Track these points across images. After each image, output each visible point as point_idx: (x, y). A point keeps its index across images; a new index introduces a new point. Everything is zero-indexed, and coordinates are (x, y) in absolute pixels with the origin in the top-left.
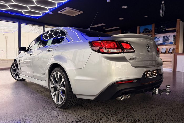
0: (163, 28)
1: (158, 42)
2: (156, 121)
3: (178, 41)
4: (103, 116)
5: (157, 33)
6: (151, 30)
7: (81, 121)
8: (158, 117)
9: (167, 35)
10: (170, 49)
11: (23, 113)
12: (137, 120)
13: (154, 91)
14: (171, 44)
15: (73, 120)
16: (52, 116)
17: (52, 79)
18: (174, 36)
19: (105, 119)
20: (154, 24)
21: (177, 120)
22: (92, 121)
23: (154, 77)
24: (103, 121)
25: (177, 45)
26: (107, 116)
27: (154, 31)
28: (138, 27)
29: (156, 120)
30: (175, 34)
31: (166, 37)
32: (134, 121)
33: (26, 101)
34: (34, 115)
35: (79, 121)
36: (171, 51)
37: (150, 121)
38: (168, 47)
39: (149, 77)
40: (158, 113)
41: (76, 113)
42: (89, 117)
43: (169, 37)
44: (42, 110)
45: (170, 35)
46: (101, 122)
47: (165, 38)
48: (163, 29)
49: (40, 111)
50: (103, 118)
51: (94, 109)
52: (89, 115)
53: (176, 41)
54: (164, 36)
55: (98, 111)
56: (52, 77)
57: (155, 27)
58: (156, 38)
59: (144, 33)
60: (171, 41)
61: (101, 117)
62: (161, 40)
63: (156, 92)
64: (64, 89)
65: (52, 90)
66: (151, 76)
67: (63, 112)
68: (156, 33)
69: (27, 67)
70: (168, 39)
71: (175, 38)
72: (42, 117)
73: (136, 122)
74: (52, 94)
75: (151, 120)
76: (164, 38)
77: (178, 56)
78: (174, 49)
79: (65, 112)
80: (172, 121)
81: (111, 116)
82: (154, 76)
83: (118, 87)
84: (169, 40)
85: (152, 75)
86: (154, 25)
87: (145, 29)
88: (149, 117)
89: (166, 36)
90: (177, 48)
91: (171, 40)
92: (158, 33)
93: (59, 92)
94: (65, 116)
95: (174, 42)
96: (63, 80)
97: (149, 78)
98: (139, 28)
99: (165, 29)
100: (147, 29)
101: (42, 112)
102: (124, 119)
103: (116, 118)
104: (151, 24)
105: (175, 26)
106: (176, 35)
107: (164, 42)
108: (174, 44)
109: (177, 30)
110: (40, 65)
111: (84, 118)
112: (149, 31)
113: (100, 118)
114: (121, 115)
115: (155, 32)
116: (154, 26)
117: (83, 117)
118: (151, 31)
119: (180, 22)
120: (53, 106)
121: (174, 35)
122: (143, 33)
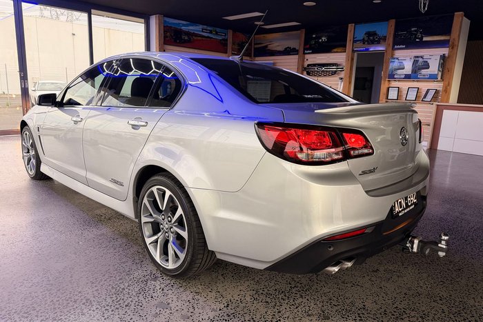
0: (416, 35)
1: (399, 72)
2: (408, 315)
3: (451, 71)
4: (282, 301)
5: (399, 47)
6: (386, 37)
7: (232, 316)
8: (411, 303)
9: (425, 53)
10: (428, 91)
11: (80, 292)
12: (363, 312)
13: (408, 245)
14: (432, 78)
15: (211, 315)
16: (156, 302)
17: (145, 201)
18: (443, 57)
19: (288, 309)
20: (394, 20)
21: (453, 309)
22: (258, 317)
23: (411, 208)
24: (285, 316)
25: (447, 83)
26: (292, 301)
27: (390, 40)
28: (351, 27)
29: (408, 311)
30: (445, 51)
31: (421, 60)
32: (357, 315)
33: (75, 254)
34: (109, 300)
35: (226, 318)
36: (429, 97)
37: (395, 314)
38: (424, 86)
39: (400, 212)
40: (409, 289)
41: (214, 293)
42: (249, 304)
43: (429, 61)
44: (127, 285)
45: (431, 53)
46: (280, 320)
47: (418, 61)
48: (415, 37)
49: (122, 286)
50: (283, 308)
51: (257, 279)
52: (248, 299)
53: (446, 71)
54: (417, 57)
55: (266, 284)
56: (147, 197)
57: (396, 30)
58: (396, 60)
59: (364, 43)
60: (434, 72)
61: (278, 304)
62: (408, 68)
63: (412, 248)
64: (185, 234)
65: (147, 230)
66: (404, 209)
67: (182, 289)
68: (396, 47)
69: (53, 138)
70: (426, 66)
71: (445, 62)
72: (132, 307)
73: (363, 318)
74: (148, 241)
75: (395, 310)
76: (415, 62)
77: (446, 112)
78: (437, 92)
79: (185, 290)
80: (443, 315)
81: (300, 300)
82: (412, 205)
83: (330, 247)
84: (428, 68)
85: (407, 204)
86: (393, 22)
87: (369, 34)
88: (390, 302)
89: (422, 57)
90: (447, 90)
91: (434, 68)
92: (401, 46)
93: (168, 237)
94: (188, 303)
95: (440, 74)
96: (180, 211)
97: (400, 214)
98: (353, 28)
99: (422, 38)
100: (374, 34)
101: (126, 290)
102: (334, 310)
103: (312, 304)
104: (386, 19)
105: (447, 31)
106: (447, 55)
107: (415, 73)
108: (439, 78)
109: (450, 43)
110: (91, 139)
111: (238, 310)
112: (380, 39)
113: (277, 307)
114: (324, 297)
115: (395, 43)
116: (393, 27)
117: (234, 305)
118: (384, 39)
119: (462, 19)
120: (152, 268)
121: (442, 53)
122: (362, 44)
